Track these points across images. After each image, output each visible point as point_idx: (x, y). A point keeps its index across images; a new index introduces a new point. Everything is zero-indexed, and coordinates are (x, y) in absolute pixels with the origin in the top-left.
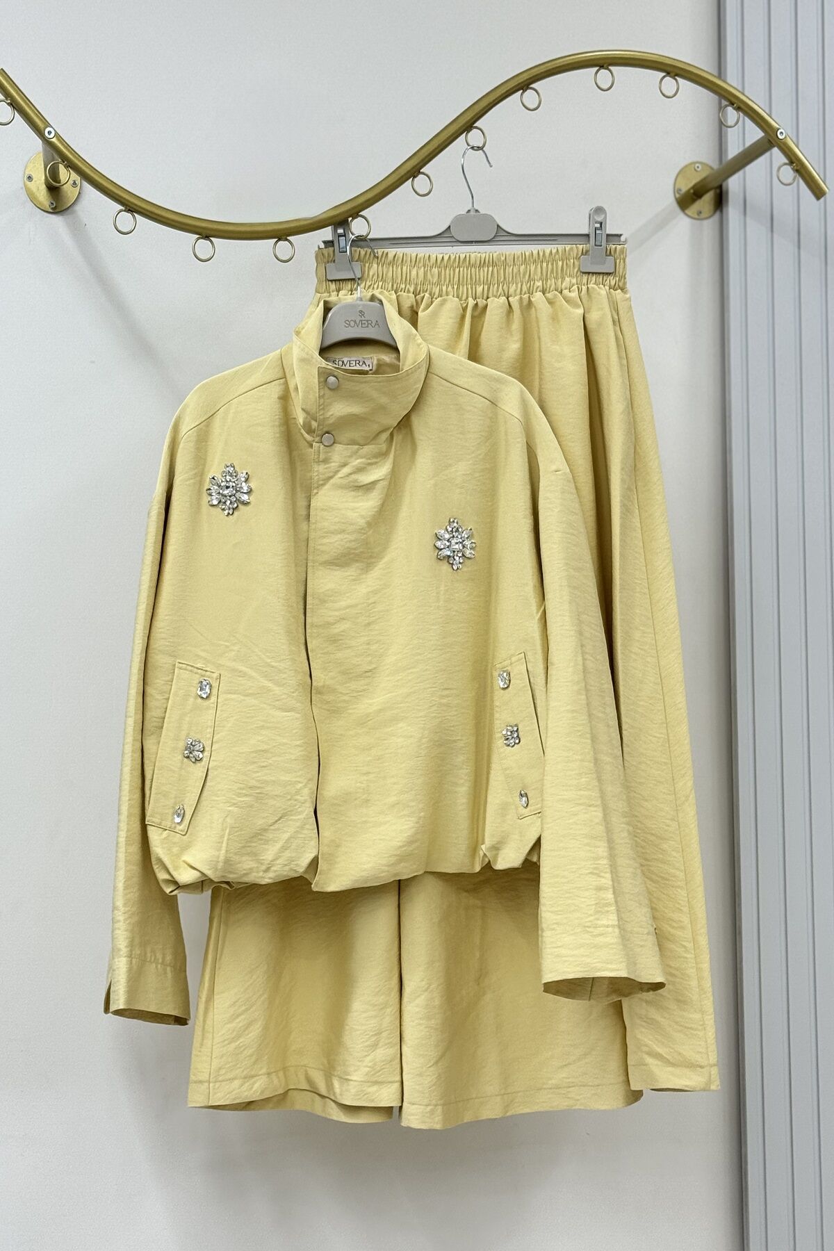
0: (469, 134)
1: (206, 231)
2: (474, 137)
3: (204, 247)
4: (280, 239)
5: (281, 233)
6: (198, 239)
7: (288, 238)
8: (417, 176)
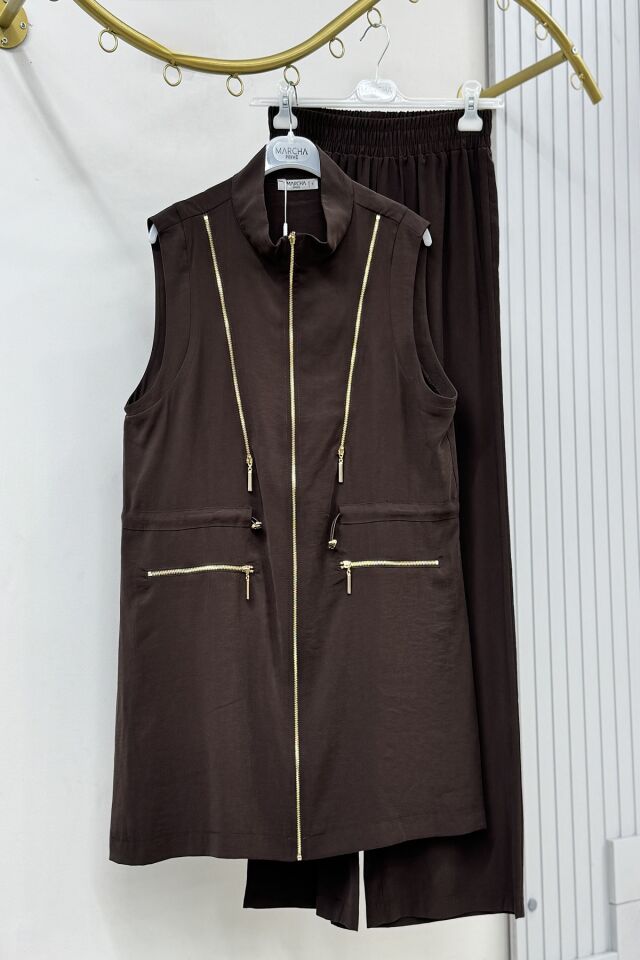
0: (370, 14)
1: (175, 62)
2: (373, 16)
3: (172, 74)
4: (232, 76)
5: (233, 72)
6: (167, 66)
7: (239, 76)
8: (332, 40)
